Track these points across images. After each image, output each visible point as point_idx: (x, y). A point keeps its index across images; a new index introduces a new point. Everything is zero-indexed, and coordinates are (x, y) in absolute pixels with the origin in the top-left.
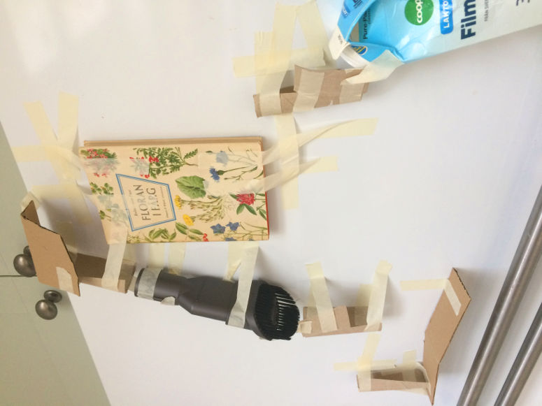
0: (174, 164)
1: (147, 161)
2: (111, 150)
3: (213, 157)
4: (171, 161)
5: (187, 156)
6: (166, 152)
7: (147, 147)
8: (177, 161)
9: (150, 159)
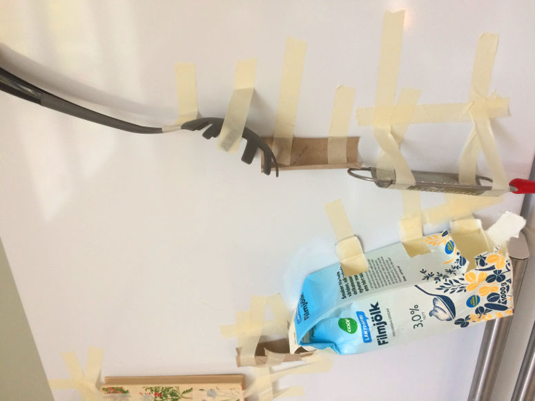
0: (174, 397)
1: (153, 395)
2: (126, 388)
3: (204, 393)
4: (172, 395)
5: (184, 392)
6: (168, 389)
7: (153, 386)
8: (177, 396)
9: (155, 394)
